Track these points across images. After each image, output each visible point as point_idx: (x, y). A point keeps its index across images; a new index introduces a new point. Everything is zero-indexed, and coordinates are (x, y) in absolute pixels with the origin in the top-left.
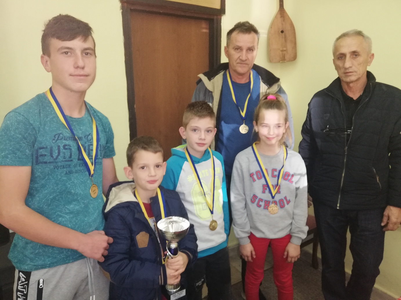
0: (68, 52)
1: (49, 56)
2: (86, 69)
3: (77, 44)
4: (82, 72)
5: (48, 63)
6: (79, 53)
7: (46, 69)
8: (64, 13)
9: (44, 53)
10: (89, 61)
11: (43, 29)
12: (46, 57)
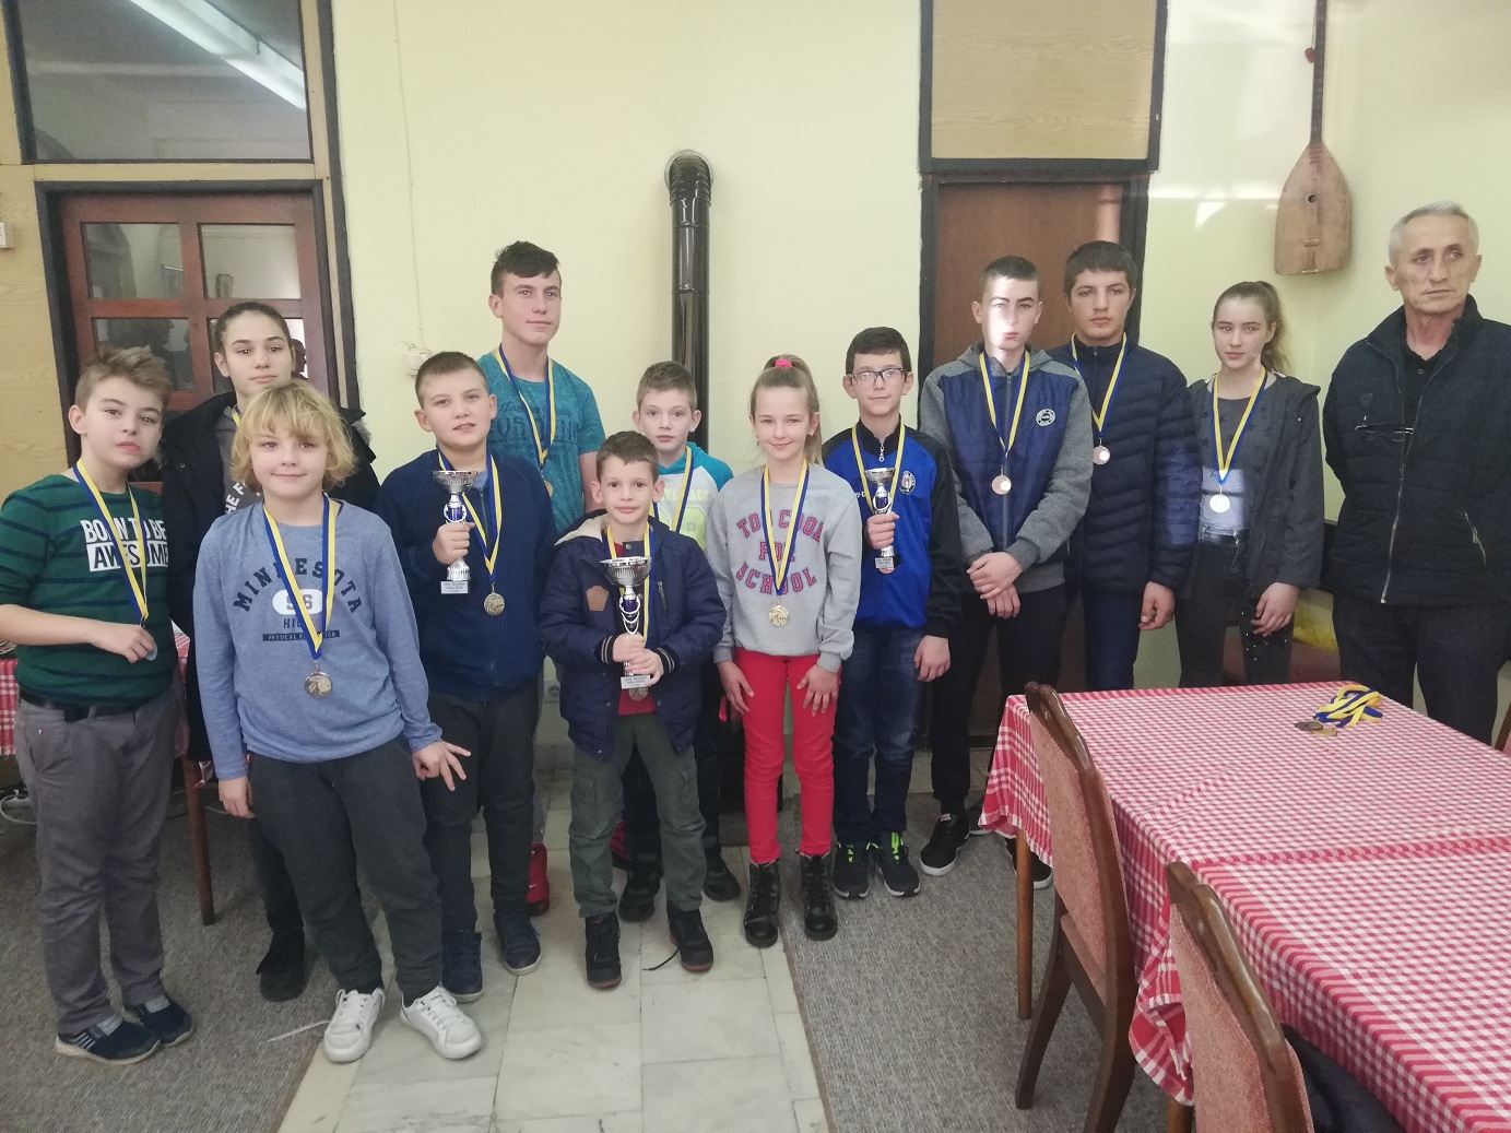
0: (527, 291)
1: (501, 296)
2: (548, 315)
3: (538, 282)
4: (542, 318)
5: (499, 305)
6: (540, 293)
7: (494, 313)
8: (522, 240)
9: (494, 292)
10: (551, 304)
11: (496, 260)
12: (497, 298)
